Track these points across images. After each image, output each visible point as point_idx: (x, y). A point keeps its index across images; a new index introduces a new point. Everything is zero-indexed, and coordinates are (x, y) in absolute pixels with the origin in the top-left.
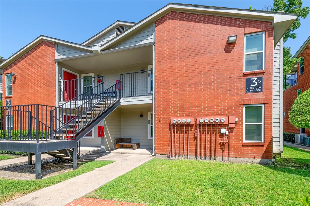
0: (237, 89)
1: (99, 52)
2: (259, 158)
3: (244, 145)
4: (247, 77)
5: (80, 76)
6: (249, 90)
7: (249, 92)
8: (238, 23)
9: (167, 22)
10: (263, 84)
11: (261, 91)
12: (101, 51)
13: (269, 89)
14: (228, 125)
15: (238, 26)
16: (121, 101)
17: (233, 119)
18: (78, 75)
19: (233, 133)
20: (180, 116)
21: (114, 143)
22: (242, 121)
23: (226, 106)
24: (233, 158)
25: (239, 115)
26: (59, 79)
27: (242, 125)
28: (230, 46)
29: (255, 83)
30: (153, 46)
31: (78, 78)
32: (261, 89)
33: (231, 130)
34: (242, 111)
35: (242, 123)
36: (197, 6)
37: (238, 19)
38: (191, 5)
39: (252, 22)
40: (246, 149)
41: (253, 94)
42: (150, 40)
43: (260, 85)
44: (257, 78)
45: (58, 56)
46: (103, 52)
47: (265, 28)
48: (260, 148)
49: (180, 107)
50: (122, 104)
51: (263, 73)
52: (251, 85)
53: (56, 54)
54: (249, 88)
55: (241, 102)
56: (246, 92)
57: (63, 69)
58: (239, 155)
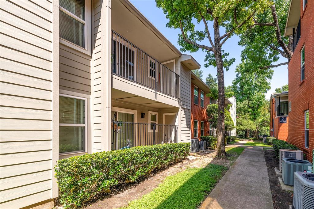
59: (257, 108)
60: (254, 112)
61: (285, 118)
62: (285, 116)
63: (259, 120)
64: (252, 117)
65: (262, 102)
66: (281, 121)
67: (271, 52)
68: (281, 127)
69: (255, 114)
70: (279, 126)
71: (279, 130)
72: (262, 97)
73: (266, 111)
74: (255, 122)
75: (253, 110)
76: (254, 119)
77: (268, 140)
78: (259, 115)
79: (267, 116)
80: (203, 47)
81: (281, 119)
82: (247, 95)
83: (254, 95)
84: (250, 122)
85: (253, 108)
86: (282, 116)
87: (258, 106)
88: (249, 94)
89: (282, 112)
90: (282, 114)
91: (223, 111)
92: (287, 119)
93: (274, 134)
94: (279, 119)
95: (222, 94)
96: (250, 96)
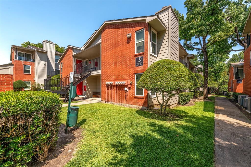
0: (132, 64)
1: (84, 50)
2: (141, 106)
3: (135, 98)
4: (136, 57)
5: (84, 61)
6: (137, 65)
7: (137, 66)
8: (132, 25)
9: (105, 31)
10: (143, 61)
11: (142, 65)
12: (84, 49)
13: (146, 63)
14: (127, 85)
15: (132, 27)
16: (91, 73)
17: (130, 82)
18: (83, 60)
19: (130, 90)
20: (110, 81)
21: (92, 94)
22: (134, 83)
23: (127, 75)
24: (130, 105)
25: (132, 80)
26: (74, 64)
27: (134, 85)
28: (129, 39)
29: (140, 61)
30: (101, 44)
31: (83, 62)
32: (142, 64)
33: (129, 88)
34: (134, 78)
35: (134, 84)
36: (115, 20)
37: (132, 24)
38: (112, 20)
39: (138, 23)
40: (136, 100)
41: (139, 67)
42: (100, 41)
43: (142, 61)
44: (141, 57)
45: (74, 54)
46: (85, 50)
47: (144, 26)
48: (142, 100)
49: (110, 76)
50: (92, 75)
51: (143, 54)
52: (138, 62)
53: (73, 52)
54: (137, 64)
55: (134, 72)
56: (136, 66)
57: (76, 59)
58: (133, 103)
59: (219, 73)
60: (216, 75)
61: (241, 80)
62: (241, 78)
63: (220, 80)
64: (215, 79)
65: (222, 68)
66: (238, 82)
67: (232, 41)
68: (238, 86)
69: (217, 77)
70: (237, 85)
71: (236, 88)
72: (223, 65)
73: (226, 74)
74: (217, 82)
75: (215, 74)
76: (216, 80)
77: (229, 94)
78: (220, 78)
79: (225, 78)
80: (197, 49)
81: (238, 81)
82: (211, 64)
83: (216, 63)
84: (213, 82)
85: (215, 73)
86: (239, 79)
87: (219, 71)
88: (213, 63)
89: (239, 76)
90: (239, 78)
91: (207, 78)
92: (243, 81)
93: (232, 90)
94: (237, 81)
95: (207, 71)
96: (213, 64)
